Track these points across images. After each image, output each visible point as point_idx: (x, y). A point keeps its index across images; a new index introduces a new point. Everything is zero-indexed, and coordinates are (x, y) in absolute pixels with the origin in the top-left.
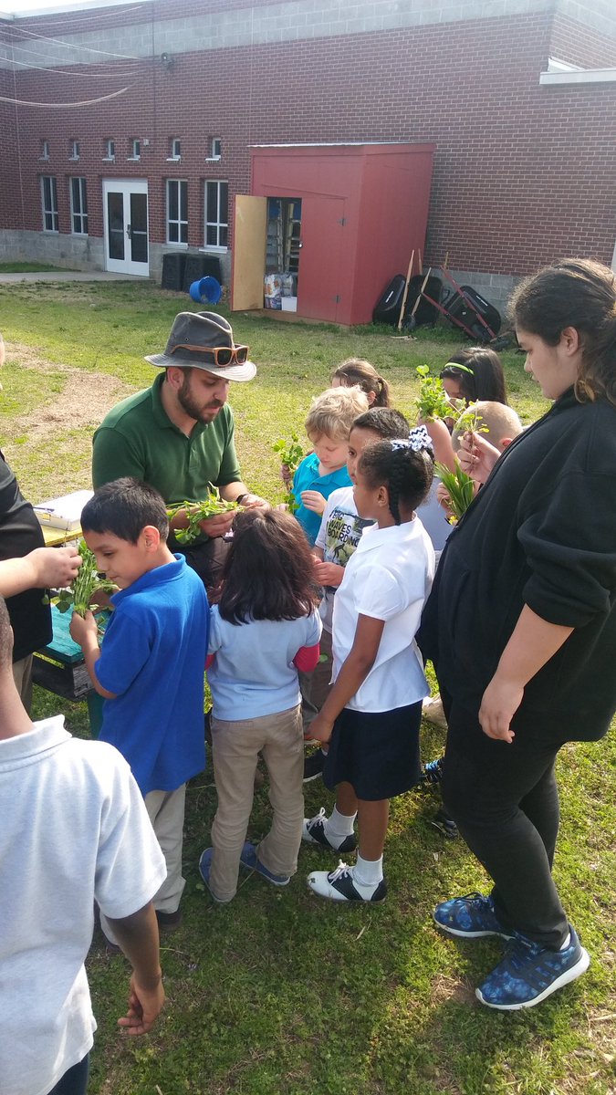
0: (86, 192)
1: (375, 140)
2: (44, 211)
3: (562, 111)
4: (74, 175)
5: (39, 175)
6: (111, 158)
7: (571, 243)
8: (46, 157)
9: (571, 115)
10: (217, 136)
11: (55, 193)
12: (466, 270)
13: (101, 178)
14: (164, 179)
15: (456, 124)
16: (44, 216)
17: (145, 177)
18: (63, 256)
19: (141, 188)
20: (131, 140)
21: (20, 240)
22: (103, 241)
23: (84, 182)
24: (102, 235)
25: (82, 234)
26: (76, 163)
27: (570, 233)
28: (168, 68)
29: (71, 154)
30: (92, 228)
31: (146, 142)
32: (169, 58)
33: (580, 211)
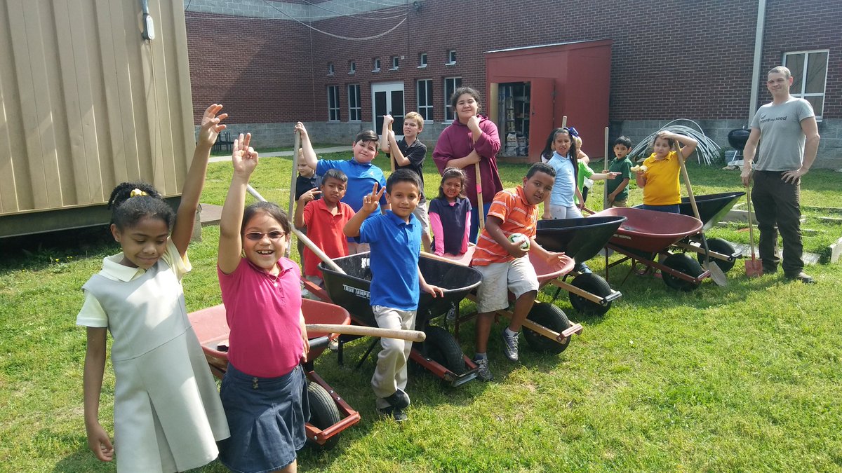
0: (358, 93)
1: (566, 41)
2: (329, 108)
3: (701, 10)
4: (351, 83)
5: (326, 85)
6: (378, 70)
7: (717, 94)
8: (332, 74)
9: (708, 12)
10: (453, 49)
11: (338, 98)
12: (640, 119)
13: (370, 83)
14: (415, 80)
15: (625, 26)
16: (329, 112)
17: (401, 80)
18: (343, 136)
19: (400, 87)
20: (392, 57)
21: (313, 128)
22: (372, 124)
23: (358, 87)
24: (371, 120)
25: (357, 121)
26: (353, 75)
27: (716, 88)
28: (418, 11)
29: (349, 70)
30: (363, 116)
31: (403, 58)
32: (419, 4)
33: (722, 73)
